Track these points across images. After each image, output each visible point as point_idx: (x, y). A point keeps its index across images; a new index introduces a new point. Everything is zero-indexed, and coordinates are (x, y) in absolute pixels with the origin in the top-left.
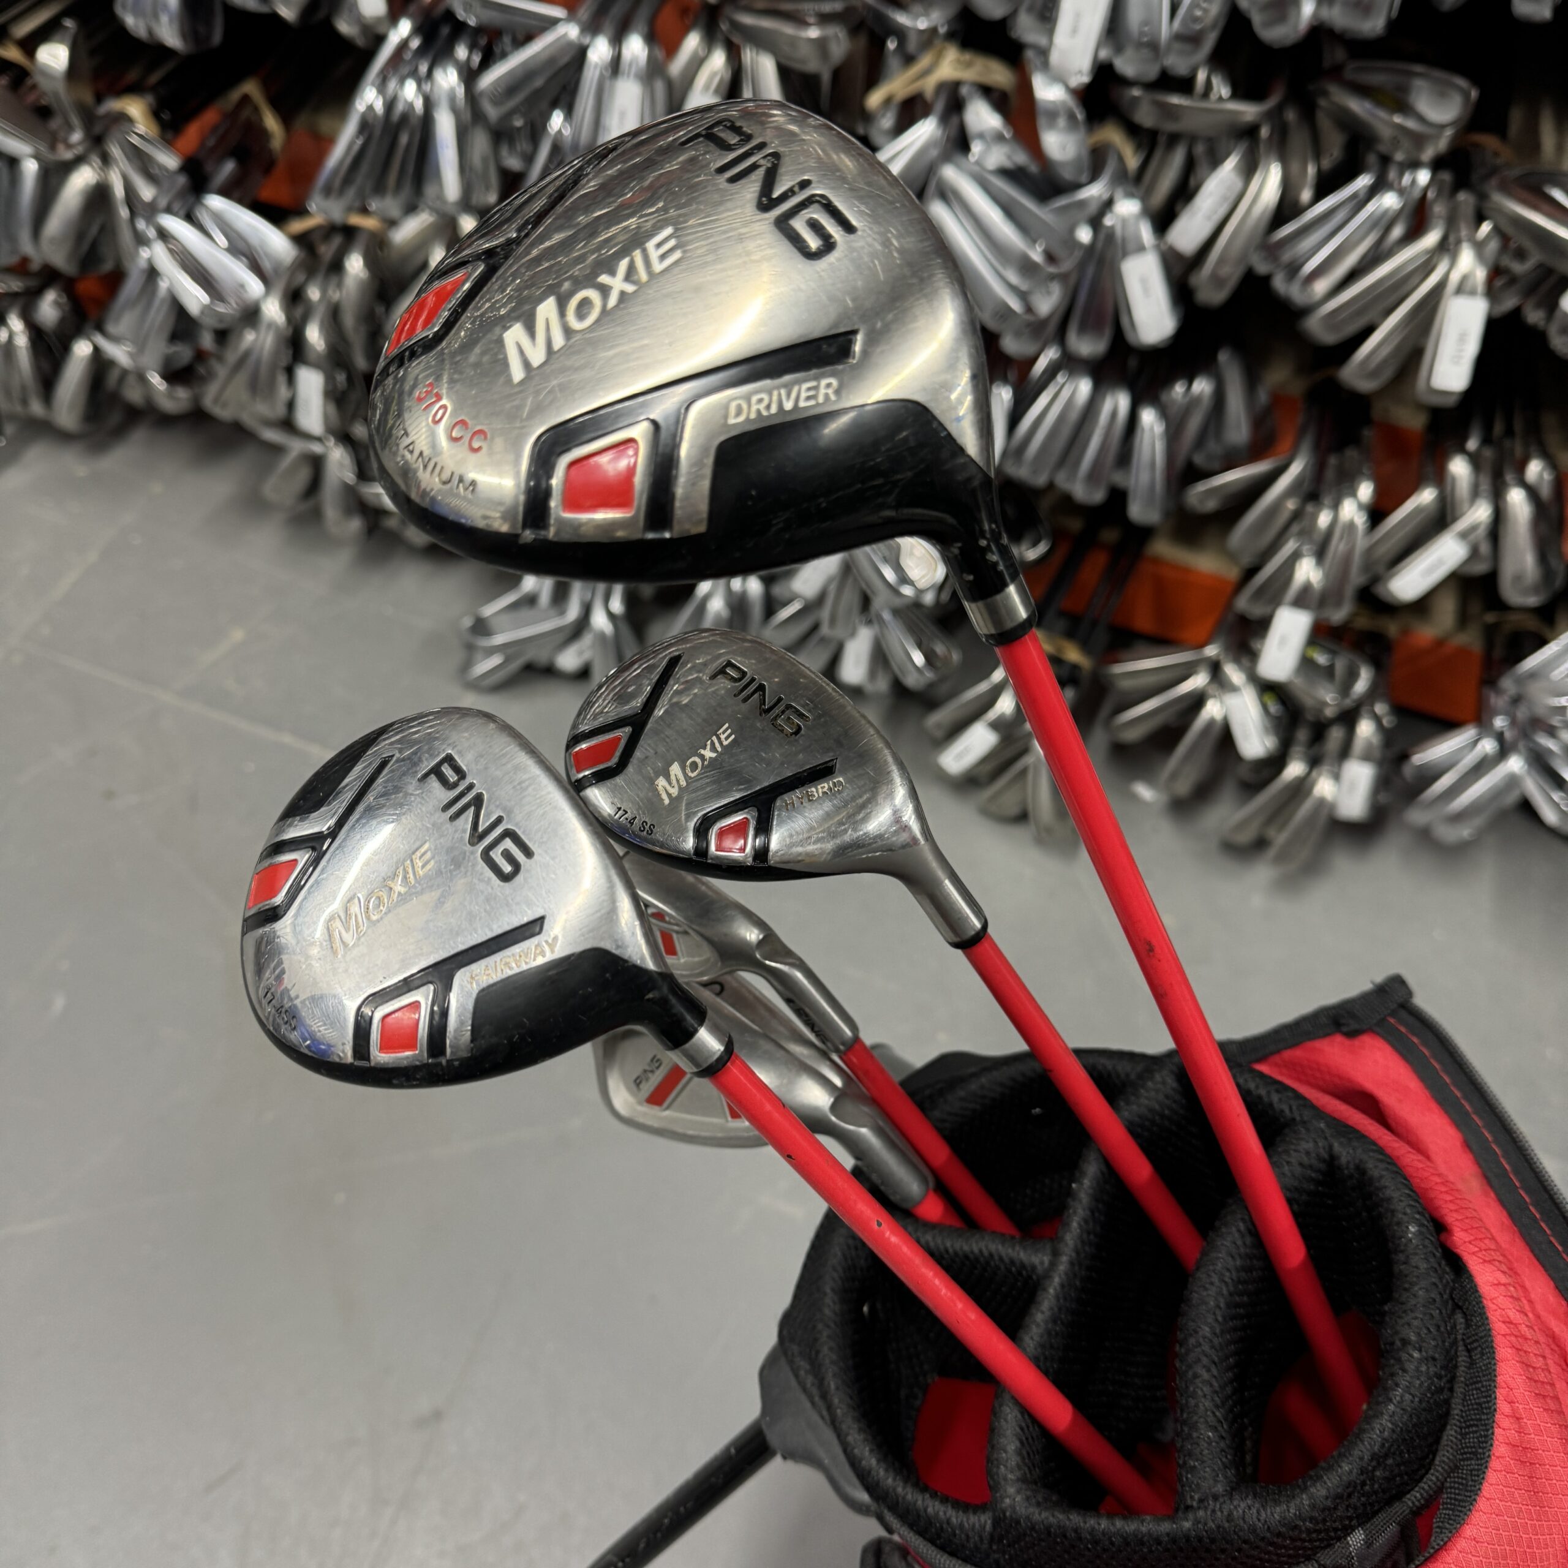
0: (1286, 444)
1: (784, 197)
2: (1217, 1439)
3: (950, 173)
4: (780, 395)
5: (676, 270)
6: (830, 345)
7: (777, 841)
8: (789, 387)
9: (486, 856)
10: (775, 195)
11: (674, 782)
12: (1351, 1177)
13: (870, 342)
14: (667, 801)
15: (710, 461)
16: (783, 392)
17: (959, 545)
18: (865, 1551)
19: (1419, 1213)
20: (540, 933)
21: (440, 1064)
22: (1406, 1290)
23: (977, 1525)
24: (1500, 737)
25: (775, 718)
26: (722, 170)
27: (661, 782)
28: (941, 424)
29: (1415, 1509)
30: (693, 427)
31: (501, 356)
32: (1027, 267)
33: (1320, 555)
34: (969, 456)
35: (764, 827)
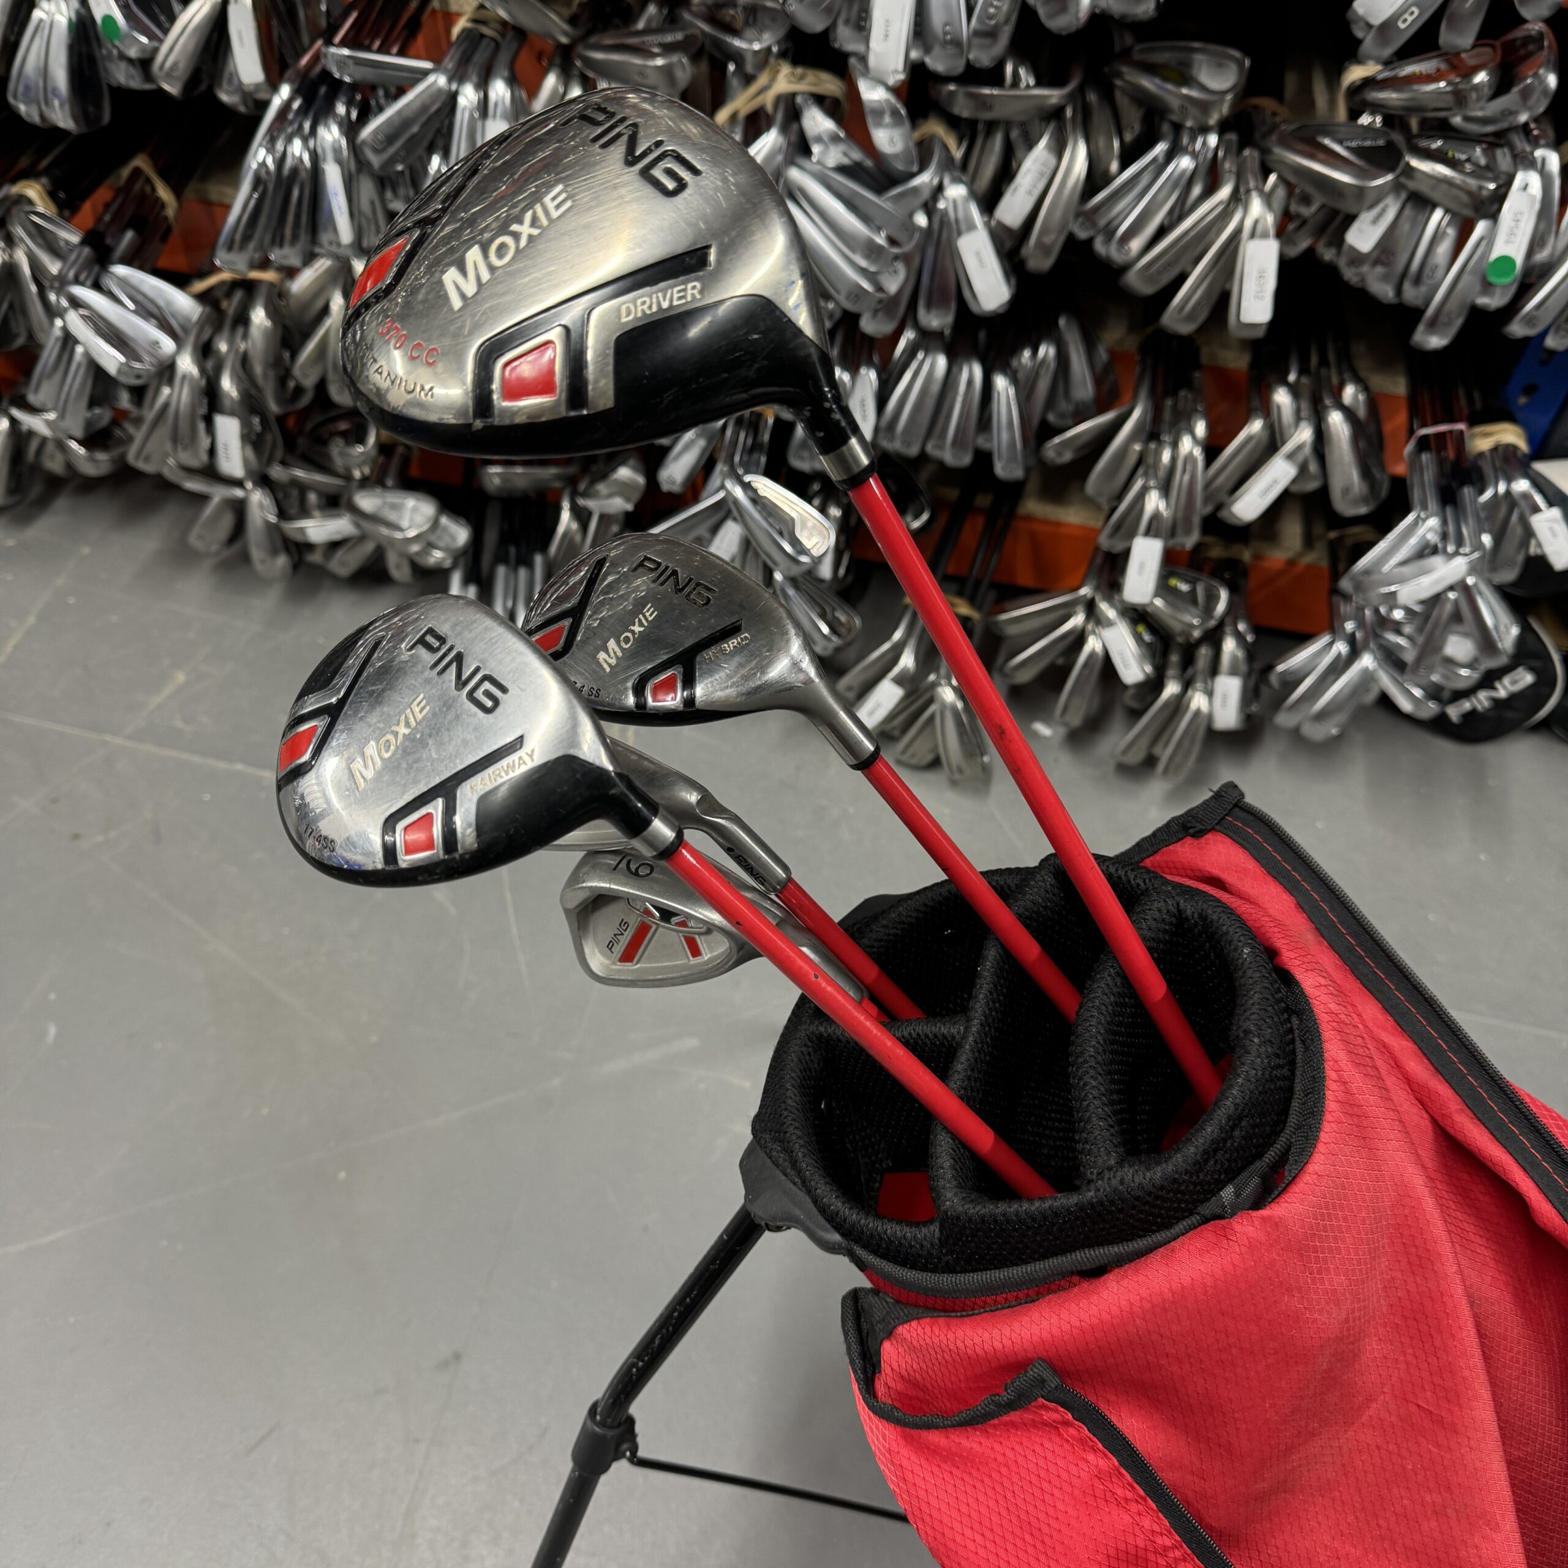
0: (1127, 396)
1: (644, 154)
2: (1107, 1127)
3: (795, 174)
4: (658, 297)
5: (569, 215)
6: (691, 258)
7: (700, 691)
8: (664, 291)
9: (471, 696)
10: (638, 153)
11: (612, 654)
12: (1196, 924)
13: (722, 253)
14: (608, 670)
15: (611, 352)
16: (660, 295)
17: (809, 408)
18: (844, 1299)
19: (1251, 939)
20: (521, 748)
21: (454, 858)
22: (1245, 995)
23: (928, 1235)
24: (1351, 640)
25: (689, 595)
26: (595, 140)
27: (602, 656)
28: (782, 313)
29: (1271, 1164)
30: (595, 327)
31: (442, 293)
32: (872, 251)
33: (1165, 490)
34: (807, 337)
35: (689, 682)
